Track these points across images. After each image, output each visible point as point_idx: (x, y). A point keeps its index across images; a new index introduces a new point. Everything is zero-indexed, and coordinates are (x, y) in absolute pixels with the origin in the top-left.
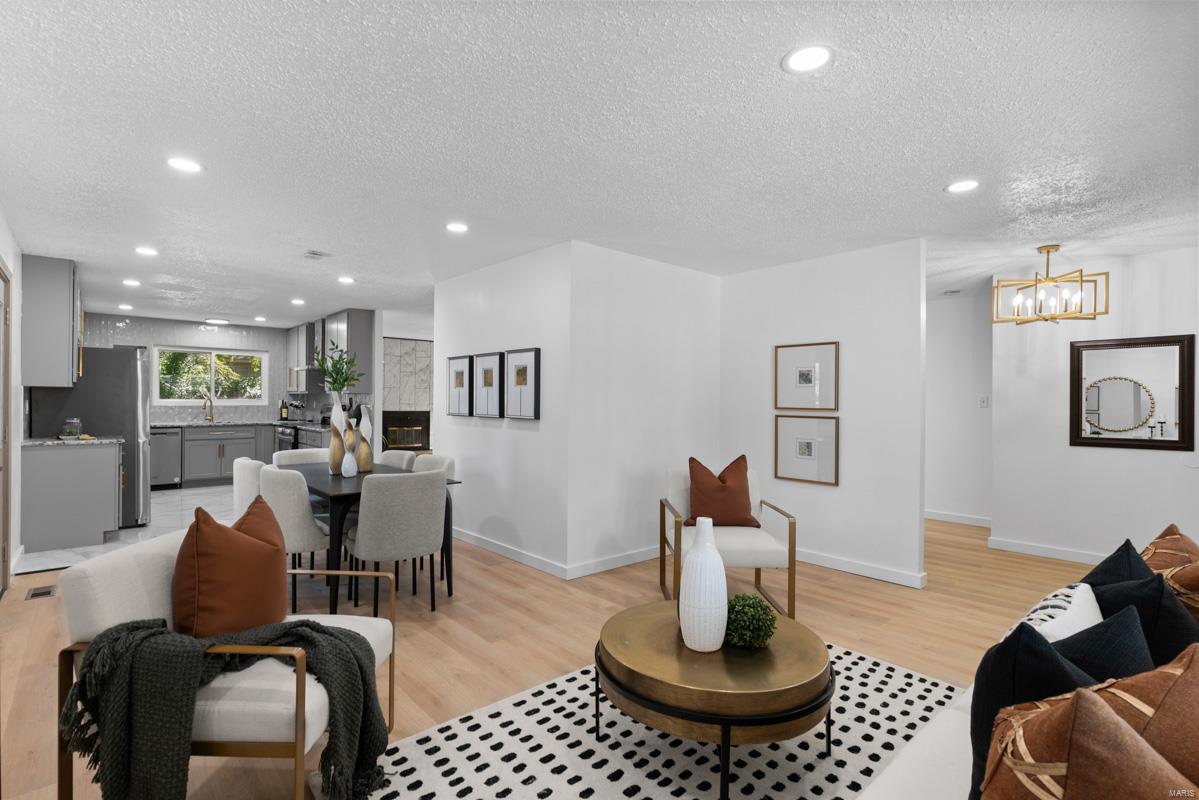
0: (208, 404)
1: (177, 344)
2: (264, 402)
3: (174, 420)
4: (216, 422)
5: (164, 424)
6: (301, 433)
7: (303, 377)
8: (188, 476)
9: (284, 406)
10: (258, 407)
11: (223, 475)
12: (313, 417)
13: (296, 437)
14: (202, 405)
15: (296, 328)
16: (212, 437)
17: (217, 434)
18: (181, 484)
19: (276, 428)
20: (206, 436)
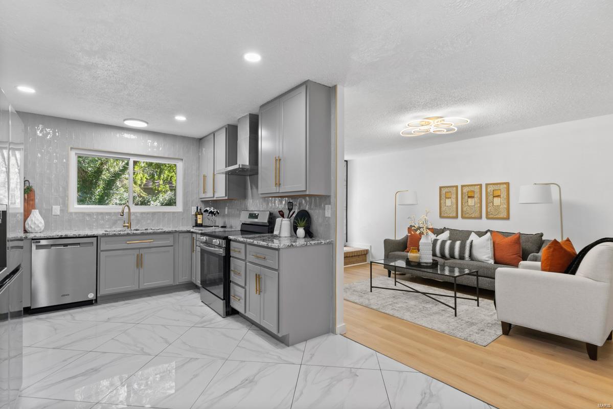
0: (126, 210)
1: (96, 148)
2: (179, 208)
3: (91, 228)
4: (134, 229)
5: (78, 233)
6: (233, 244)
8: (103, 291)
9: (199, 212)
10: (174, 213)
11: (142, 287)
12: (225, 223)
13: (228, 249)
14: (121, 211)
15: (212, 136)
16: (129, 246)
17: (136, 243)
18: (96, 300)
19: (194, 235)
20: (124, 246)
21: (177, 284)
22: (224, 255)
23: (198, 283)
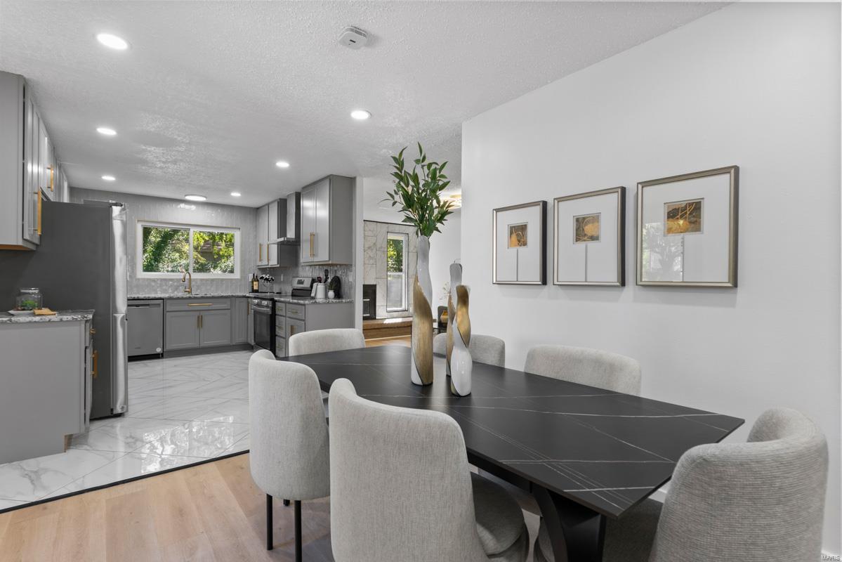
0: (187, 277)
1: (160, 220)
2: (237, 275)
3: (157, 292)
4: (194, 294)
5: (147, 296)
6: (278, 305)
7: (274, 250)
8: (169, 347)
9: (255, 279)
10: (232, 279)
11: (202, 345)
12: (281, 289)
13: (274, 308)
14: (182, 277)
15: (267, 207)
16: (191, 309)
17: (195, 305)
18: (162, 354)
19: (250, 300)
20: (186, 308)
21: (234, 344)
22: (270, 313)
23: (253, 343)
